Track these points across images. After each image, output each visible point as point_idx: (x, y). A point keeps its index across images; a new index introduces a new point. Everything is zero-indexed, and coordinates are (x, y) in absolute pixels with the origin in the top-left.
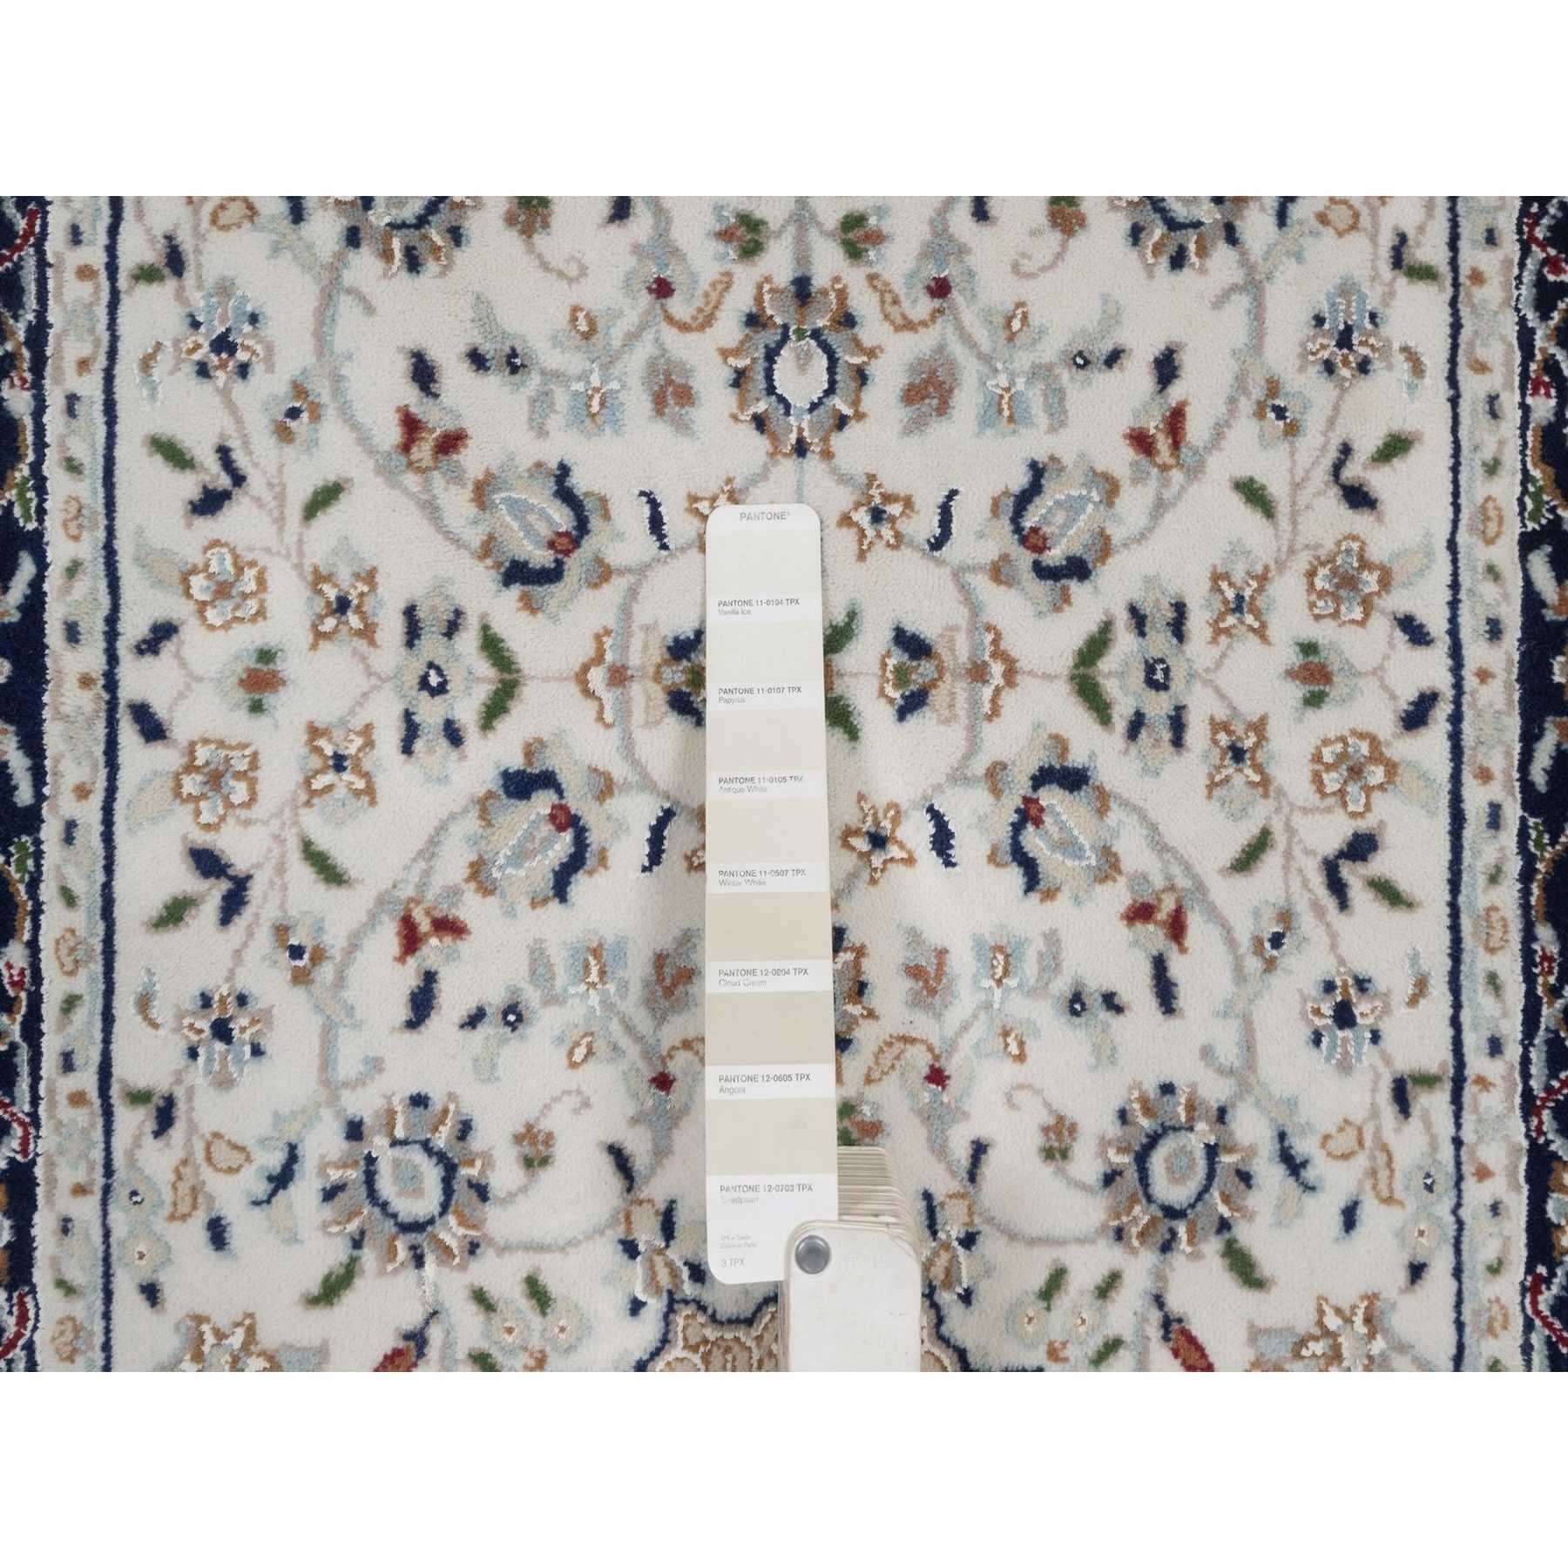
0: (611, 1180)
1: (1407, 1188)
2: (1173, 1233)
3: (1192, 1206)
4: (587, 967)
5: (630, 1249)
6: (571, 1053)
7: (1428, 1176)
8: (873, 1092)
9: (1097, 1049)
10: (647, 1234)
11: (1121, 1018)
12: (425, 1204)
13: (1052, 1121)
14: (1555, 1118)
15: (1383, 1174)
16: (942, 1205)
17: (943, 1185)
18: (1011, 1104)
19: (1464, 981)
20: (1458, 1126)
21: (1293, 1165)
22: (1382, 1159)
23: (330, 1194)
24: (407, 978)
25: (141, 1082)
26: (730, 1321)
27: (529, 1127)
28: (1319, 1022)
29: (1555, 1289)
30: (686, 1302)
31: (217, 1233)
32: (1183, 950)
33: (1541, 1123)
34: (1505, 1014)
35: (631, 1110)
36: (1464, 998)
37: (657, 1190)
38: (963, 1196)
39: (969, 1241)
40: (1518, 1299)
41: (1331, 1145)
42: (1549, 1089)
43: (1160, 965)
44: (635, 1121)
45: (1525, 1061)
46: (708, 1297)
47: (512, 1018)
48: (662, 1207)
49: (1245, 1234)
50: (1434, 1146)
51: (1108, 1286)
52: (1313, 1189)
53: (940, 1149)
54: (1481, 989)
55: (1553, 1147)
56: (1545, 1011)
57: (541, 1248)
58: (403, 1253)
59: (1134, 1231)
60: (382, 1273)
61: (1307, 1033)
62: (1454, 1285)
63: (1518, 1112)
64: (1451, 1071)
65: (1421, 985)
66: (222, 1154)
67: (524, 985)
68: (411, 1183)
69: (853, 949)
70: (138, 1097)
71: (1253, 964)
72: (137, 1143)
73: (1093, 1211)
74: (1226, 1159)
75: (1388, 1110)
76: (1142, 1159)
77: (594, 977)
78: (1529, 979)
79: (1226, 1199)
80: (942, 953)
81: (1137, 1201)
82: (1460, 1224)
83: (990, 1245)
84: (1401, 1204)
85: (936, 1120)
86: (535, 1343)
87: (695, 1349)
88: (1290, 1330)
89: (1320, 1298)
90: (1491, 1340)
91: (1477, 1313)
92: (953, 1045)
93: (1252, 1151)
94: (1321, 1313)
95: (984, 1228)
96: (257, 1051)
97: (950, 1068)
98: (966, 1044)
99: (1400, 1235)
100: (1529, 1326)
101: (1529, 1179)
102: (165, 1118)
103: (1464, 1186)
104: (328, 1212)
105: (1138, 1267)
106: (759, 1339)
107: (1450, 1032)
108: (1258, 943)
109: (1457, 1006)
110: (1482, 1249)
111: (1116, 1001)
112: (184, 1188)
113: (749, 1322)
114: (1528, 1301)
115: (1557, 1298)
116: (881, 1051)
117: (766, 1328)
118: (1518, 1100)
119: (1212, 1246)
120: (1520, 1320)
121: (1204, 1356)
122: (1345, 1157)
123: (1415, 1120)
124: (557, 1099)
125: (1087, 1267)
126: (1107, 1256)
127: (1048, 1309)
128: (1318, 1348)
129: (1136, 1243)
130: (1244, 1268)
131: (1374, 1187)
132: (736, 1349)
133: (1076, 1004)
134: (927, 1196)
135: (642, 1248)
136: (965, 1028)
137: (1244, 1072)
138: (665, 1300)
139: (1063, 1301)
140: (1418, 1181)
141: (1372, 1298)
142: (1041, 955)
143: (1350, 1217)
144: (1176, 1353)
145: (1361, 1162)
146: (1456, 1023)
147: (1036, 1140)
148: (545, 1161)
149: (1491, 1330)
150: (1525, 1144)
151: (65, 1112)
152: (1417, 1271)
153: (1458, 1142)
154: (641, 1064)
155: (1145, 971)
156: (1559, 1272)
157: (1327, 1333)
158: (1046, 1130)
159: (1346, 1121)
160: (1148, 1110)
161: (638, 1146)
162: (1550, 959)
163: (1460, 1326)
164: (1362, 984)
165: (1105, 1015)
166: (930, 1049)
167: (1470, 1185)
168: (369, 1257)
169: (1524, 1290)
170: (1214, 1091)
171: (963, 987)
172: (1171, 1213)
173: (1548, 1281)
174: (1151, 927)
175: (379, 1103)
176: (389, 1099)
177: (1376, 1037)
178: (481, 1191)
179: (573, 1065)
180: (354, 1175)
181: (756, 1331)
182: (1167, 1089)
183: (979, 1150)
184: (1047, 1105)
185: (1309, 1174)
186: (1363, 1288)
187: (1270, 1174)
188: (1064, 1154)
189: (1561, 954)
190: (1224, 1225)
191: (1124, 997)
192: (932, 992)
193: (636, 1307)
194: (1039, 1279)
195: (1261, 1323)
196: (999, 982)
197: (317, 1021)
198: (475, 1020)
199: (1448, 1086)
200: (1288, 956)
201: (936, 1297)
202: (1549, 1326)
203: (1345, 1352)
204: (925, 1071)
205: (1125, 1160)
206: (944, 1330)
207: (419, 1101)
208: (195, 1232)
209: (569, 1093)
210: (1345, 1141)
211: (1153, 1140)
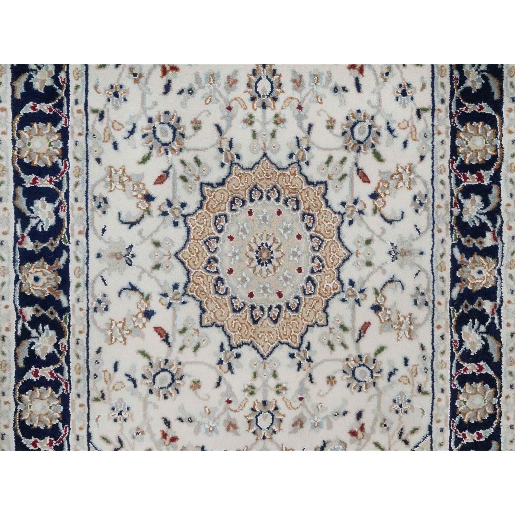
0: (216, 133)
1: (420, 136)
2: (360, 148)
3: (365, 141)
4: (210, 79)
5: (221, 150)
6: (206, 101)
7: (425, 134)
8: (283, 111)
9: (341, 101)
10: (225, 146)
11: (347, 93)
12: (168, 138)
13: (329, 119)
14: (458, 119)
15: (414, 133)
16: (301, 140)
17: (301, 135)
18: (319, 114)
19: (435, 84)
20: (433, 121)
21: (391, 130)
22: (414, 129)
23: (144, 136)
24: (164, 81)
25: (95, 107)
26: (247, 169)
27: (195, 119)
28: (398, 95)
29: (457, 163)
30: (235, 164)
31: (115, 146)
32: (363, 76)
33: (454, 121)
34: (445, 93)
35: (221, 115)
36: (435, 89)
37: (228, 136)
38: (306, 138)
39: (308, 149)
40: (448, 164)
41: (401, 125)
42: (456, 112)
43: (357, 80)
44: (222, 118)
45: (450, 105)
46: (241, 163)
47: (190, 92)
48: (229, 140)
49: (378, 148)
50: (427, 126)
51: (343, 161)
52: (396, 137)
53: (301, 126)
54: (439, 87)
55: (457, 127)
56: (456, 92)
57: (198, 150)
58: (163, 151)
59: (350, 147)
60: (157, 156)
61: (395, 98)
62: (431, 161)
63: (448, 118)
64: (431, 107)
65: (424, 86)
66: (116, 126)
67: (193, 83)
68: (165, 134)
69: (278, 75)
70: (95, 111)
71: (381, 80)
72: (94, 122)
73: (340, 142)
74: (374, 129)
75: (415, 117)
76: (352, 129)
77: (212, 82)
78: (452, 84)
79: (374, 139)
80: (301, 76)
81: (351, 139)
82: (433, 146)
83: (313, 150)
84: (418, 141)
85: (300, 119)
86: (197, 174)
87: (238, 176)
88: (390, 172)
89: (397, 164)
90: (441, 175)
91: (438, 168)
92: (304, 100)
93: (380, 127)
94: (398, 168)
95: (312, 146)
96: (125, 100)
97: (303, 105)
98: (307, 99)
99: (418, 149)
100: (451, 172)
101: (451, 134)
102: (102, 116)
103: (434, 136)
104: (144, 140)
105: (351, 156)
106: (254, 173)
107: (431, 97)
108: (382, 74)
109: (433, 91)
110: (439, 152)
111: (346, 89)
112: (107, 134)
113: (251, 169)
114: (450, 165)
115: (458, 165)
116: (285, 101)
117: (256, 170)
118: (448, 115)
119: (370, 151)
120: (448, 170)
121: (367, 178)
122: (404, 129)
123: (422, 120)
124: (202, 112)
125: (338, 156)
126: (343, 153)
127: (328, 166)
128: (396, 177)
129: (350, 150)
130: (378, 156)
131: (412, 136)
132: (248, 176)
133: (335, 90)
134: (297, 138)
135: (224, 150)
136: (307, 95)
137: (378, 108)
138: (230, 163)
139: (332, 164)
140: (423, 135)
141: (411, 165)
142: (326, 77)
143: (405, 144)
144: (360, 178)
145: (408, 130)
146: (433, 95)
147: (325, 124)
148: (199, 128)
149: (441, 173)
150: (450, 126)
151: (76, 115)
152: (422, 158)
153: (433, 125)
154: (224, 104)
155: (353, 81)
156: (459, 158)
157: (399, 173)
158: (328, 121)
159: (404, 120)
160: (354, 117)
161: (223, 125)
162: (457, 79)
163: (433, 171)
164: (409, 85)
165: (343, 93)
166: (298, 101)
167: (436, 136)
168: (154, 152)
169: (449, 163)
170: (371, 112)
171: (307, 84)
172: (359, 142)
173: (456, 160)
174: (355, 70)
175: (157, 113)
176: (159, 112)
177: (412, 99)
178: (183, 136)
179: (206, 104)
180: (150, 131)
181: (253, 172)
182: (359, 111)
183: (310, 126)
184: (328, 115)
185: (395, 133)
186: (408, 162)
187: (385, 133)
188: (332, 127)
189: (460, 77)
190: (373, 146)
191: (348, 88)
192: (299, 86)
193: (223, 165)
194: (326, 159)
195: (382, 170)
196: (316, 84)
197: (140, 92)
198: (181, 92)
199: (431, 111)
200: (390, 78)
201: (300, 163)
202: (456, 172)
203: (404, 178)
204: (297, 106)
205: (348, 129)
206: (302, 171)
207: (167, 113)
208: (110, 145)
209: (205, 111)
210: (404, 125)
211: (355, 124)
